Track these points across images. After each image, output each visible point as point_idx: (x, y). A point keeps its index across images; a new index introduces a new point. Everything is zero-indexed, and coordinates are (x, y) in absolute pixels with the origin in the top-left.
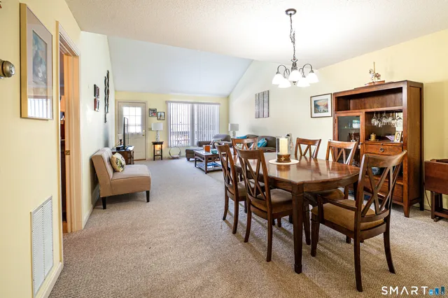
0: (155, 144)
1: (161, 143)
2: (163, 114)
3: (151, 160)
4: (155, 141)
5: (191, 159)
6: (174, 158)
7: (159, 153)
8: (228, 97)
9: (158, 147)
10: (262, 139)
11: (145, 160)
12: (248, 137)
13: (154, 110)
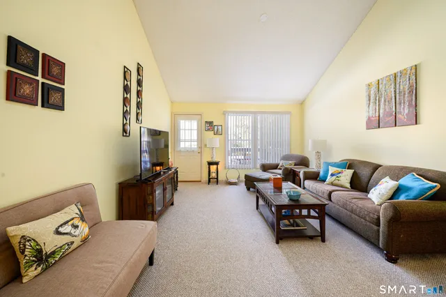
0: (210, 164)
1: (217, 164)
3: (206, 183)
4: (210, 160)
6: (231, 184)
7: (214, 175)
8: (302, 104)
9: (213, 168)
10: (409, 175)
11: (200, 181)
12: (350, 165)
13: (210, 123)
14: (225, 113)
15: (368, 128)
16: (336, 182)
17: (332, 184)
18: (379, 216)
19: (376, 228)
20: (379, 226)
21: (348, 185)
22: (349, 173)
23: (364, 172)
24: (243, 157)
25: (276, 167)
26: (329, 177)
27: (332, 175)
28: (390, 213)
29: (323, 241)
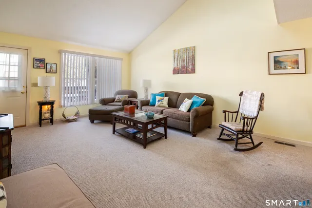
0: (41, 104)
1: (52, 103)
2: (54, 66)
3: (34, 126)
4: (42, 99)
5: (95, 121)
6: (69, 121)
7: (48, 115)
8: (130, 53)
9: (46, 108)
10: (194, 96)
11: (25, 126)
12: (166, 94)
13: (42, 61)
14: (60, 52)
15: (173, 74)
16: (162, 105)
17: (159, 106)
18: (189, 117)
19: (188, 123)
20: (189, 121)
21: (167, 106)
22: (166, 99)
23: (174, 98)
24: (77, 95)
25: (113, 100)
26: (157, 103)
27: (159, 101)
28: (195, 114)
29: (166, 138)
